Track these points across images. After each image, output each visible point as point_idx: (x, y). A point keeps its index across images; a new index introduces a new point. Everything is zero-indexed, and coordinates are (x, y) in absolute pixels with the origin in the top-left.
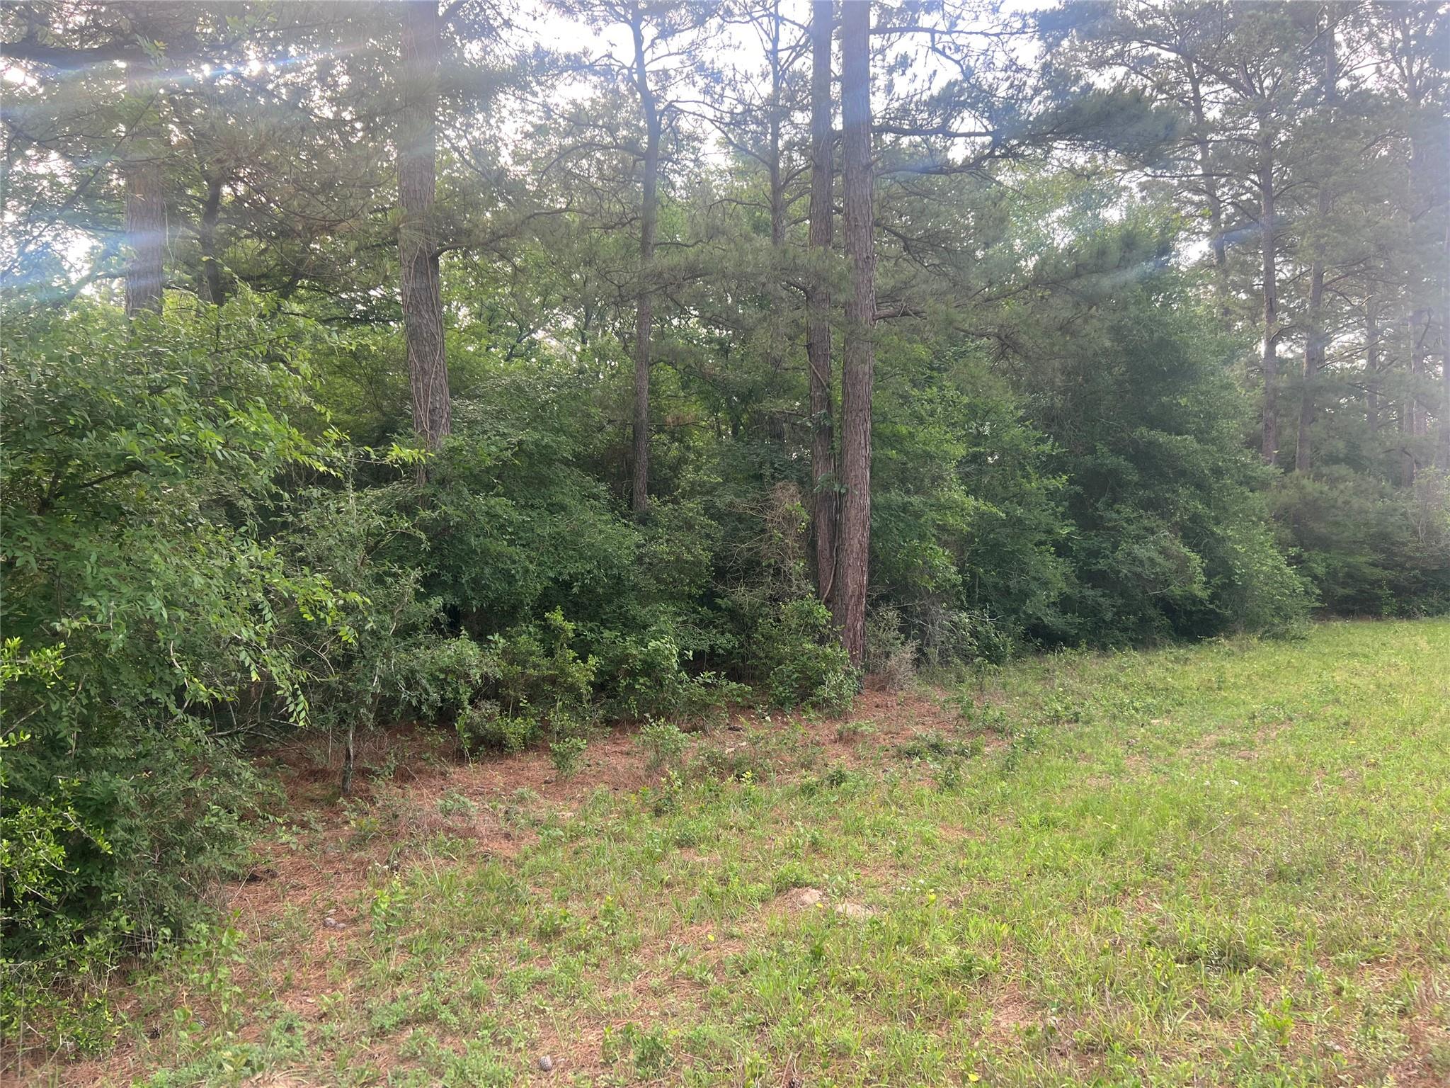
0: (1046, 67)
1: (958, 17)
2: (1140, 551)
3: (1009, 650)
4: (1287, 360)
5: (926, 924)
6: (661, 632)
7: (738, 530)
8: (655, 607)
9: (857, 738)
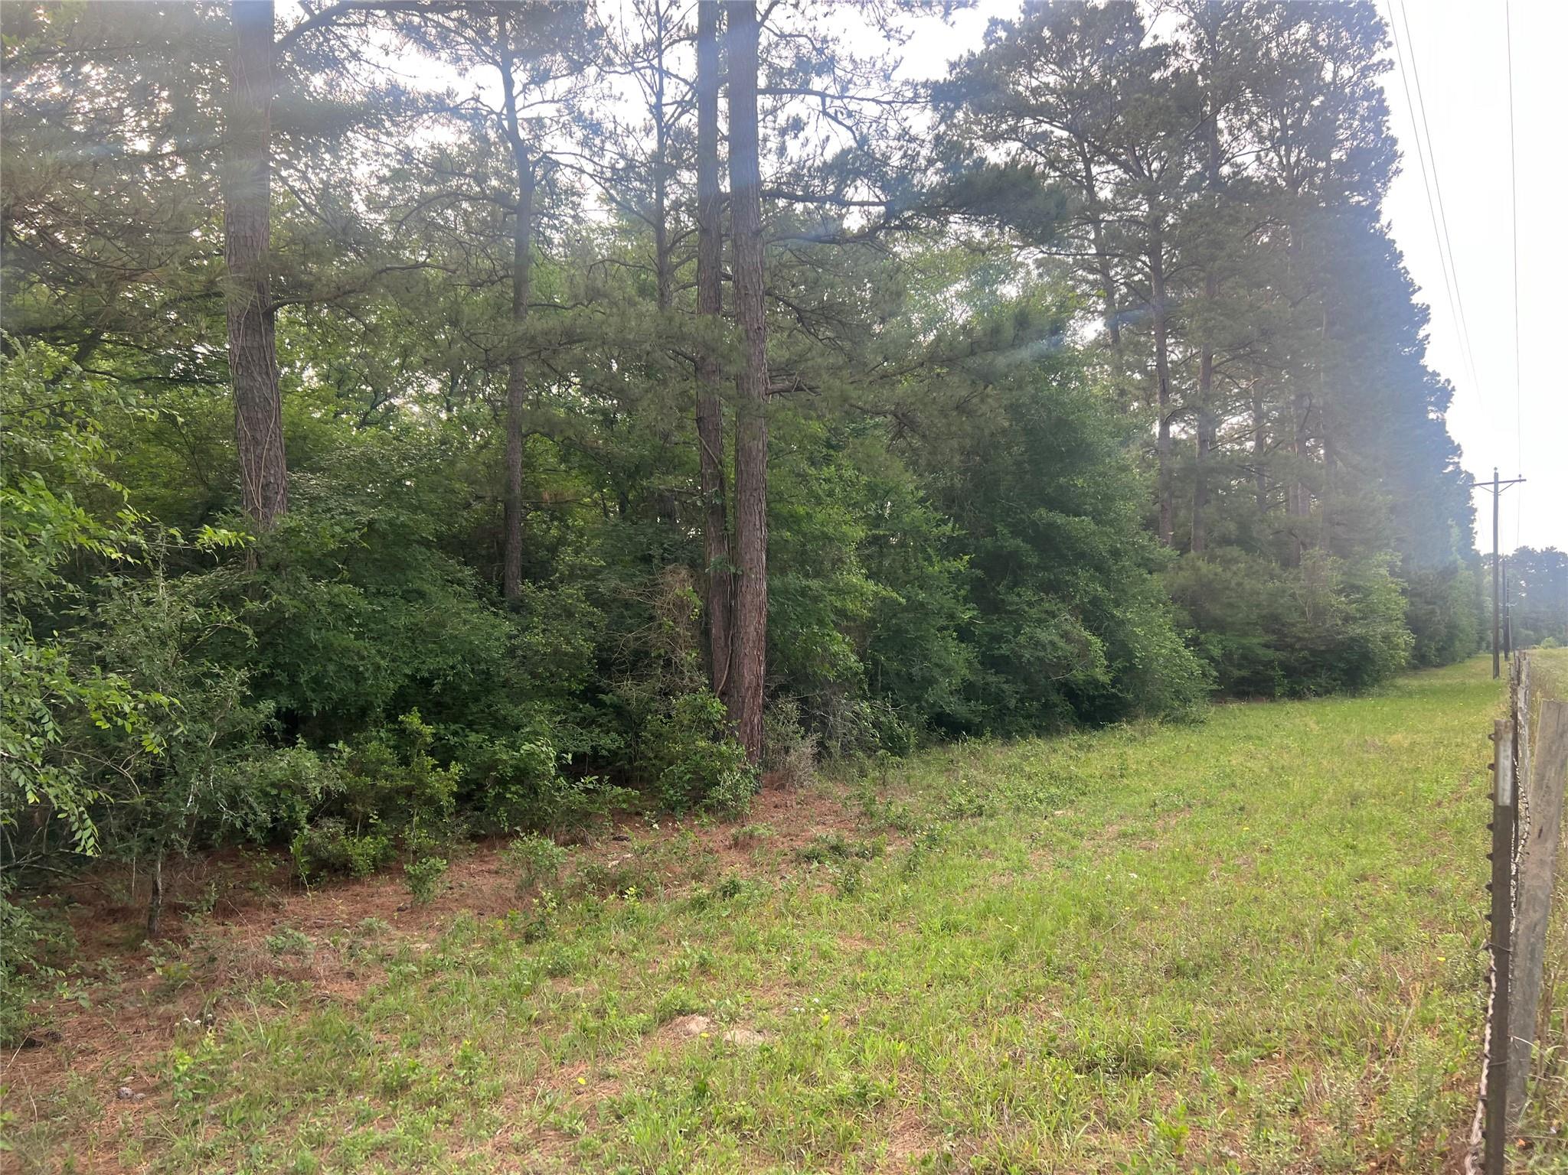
0: (938, 138)
1: (850, 81)
2: (1043, 635)
3: (913, 740)
4: (1181, 440)
5: (819, 1048)
6: (536, 733)
7: (623, 617)
8: (529, 704)
9: (754, 843)
